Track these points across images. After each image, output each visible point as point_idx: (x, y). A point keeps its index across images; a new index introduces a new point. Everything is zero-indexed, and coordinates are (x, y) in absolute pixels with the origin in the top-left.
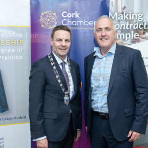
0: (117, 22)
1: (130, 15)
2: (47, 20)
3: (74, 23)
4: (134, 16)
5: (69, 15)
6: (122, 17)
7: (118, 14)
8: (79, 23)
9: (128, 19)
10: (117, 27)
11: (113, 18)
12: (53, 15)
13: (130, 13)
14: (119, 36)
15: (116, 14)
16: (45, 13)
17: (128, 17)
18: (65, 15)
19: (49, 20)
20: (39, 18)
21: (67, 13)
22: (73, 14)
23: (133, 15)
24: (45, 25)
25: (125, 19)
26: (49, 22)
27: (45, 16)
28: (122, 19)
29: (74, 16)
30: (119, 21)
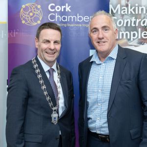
0: (119, 17)
1: (137, 8)
2: (29, 14)
3: (64, 18)
4: (142, 9)
5: (58, 9)
6: (126, 10)
7: (121, 6)
8: (71, 18)
9: (133, 13)
10: (120, 23)
11: (115, 12)
12: (36, 7)
13: (137, 5)
14: (123, 34)
15: (119, 6)
16: (27, 5)
17: (134, 10)
18: (53, 7)
19: (31, 14)
20: (19, 12)
21: (56, 6)
22: (63, 7)
23: (140, 8)
24: (26, 21)
25: (129, 13)
26: (31, 17)
27: (26, 9)
28: (126, 13)
29: (65, 9)
30: (123, 16)
